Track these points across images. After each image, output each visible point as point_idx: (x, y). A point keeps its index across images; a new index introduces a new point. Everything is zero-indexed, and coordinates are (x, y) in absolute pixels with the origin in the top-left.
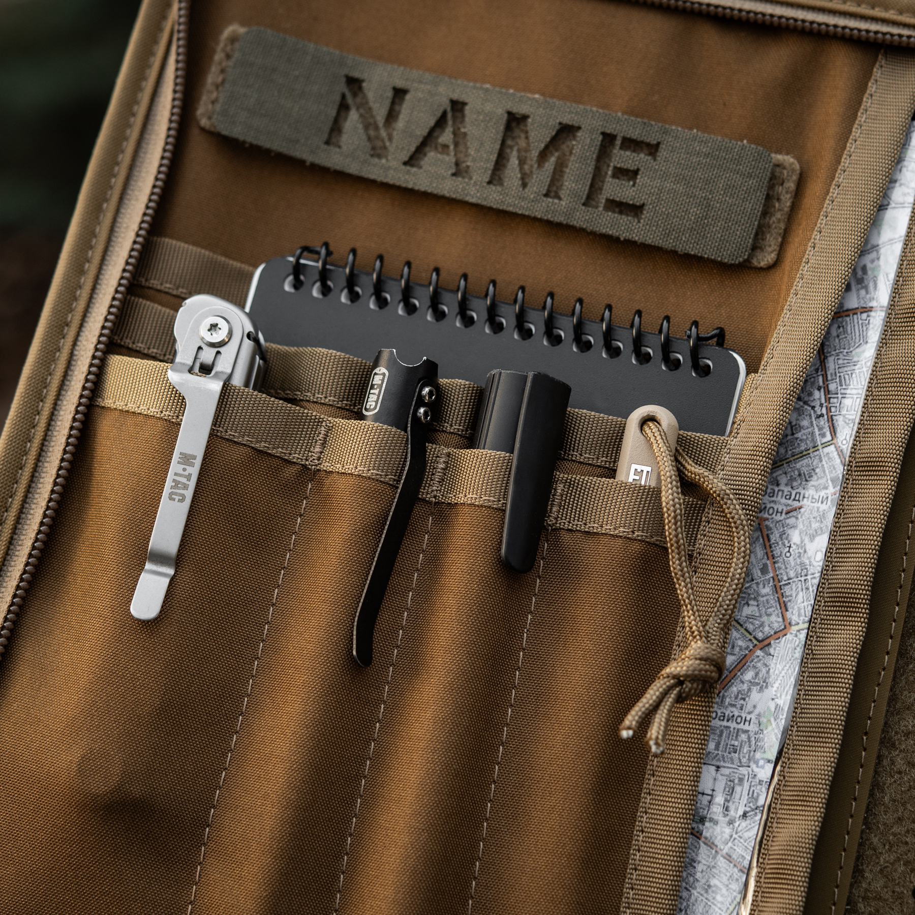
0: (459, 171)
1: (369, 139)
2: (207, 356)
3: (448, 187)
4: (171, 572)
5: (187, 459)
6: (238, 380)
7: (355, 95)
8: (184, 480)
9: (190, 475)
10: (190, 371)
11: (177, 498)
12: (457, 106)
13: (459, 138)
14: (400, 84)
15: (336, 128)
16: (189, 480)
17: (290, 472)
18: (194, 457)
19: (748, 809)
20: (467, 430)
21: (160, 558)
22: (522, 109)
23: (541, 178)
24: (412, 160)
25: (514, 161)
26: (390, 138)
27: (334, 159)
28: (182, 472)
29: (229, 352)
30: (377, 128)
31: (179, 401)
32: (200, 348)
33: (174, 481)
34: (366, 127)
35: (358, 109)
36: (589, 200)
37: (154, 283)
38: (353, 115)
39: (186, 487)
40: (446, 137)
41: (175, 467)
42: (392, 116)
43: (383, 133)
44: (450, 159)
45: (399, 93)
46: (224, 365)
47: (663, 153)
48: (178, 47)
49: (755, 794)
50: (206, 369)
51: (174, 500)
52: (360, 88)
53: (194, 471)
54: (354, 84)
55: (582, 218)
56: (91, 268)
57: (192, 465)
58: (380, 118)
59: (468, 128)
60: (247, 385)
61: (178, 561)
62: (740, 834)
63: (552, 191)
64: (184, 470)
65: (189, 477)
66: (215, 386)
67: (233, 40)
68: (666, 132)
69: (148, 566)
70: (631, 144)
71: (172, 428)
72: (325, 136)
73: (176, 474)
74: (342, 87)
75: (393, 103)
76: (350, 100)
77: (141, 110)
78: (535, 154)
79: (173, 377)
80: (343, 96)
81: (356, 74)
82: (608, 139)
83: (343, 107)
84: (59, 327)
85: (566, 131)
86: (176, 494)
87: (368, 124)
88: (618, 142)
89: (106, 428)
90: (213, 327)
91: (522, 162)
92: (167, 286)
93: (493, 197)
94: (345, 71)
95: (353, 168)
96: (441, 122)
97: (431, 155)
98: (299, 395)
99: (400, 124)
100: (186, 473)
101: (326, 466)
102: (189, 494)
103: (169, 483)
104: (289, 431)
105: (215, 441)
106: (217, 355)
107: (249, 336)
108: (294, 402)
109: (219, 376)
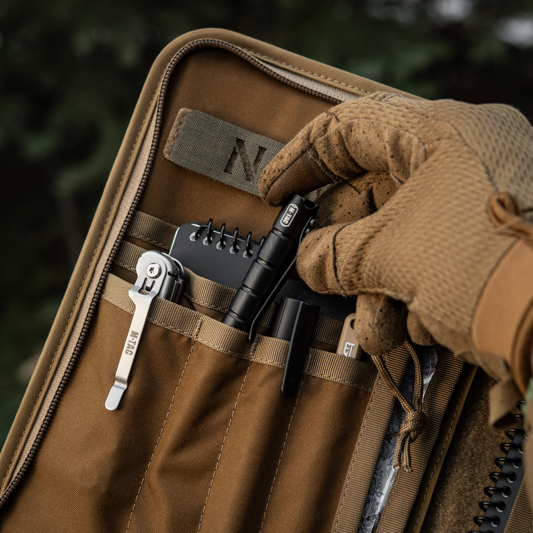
1: (246, 171)
2: (149, 283)
5: (134, 334)
6: (162, 295)
7: (240, 147)
8: (132, 344)
9: (135, 342)
10: (141, 291)
11: (129, 353)
14: (262, 145)
15: (230, 164)
16: (135, 344)
17: (185, 340)
18: (138, 334)
19: (370, 516)
20: (269, 325)
21: (121, 381)
26: (256, 172)
27: (227, 179)
28: (132, 340)
29: (159, 281)
30: (249, 166)
31: (133, 306)
32: (146, 279)
33: (128, 344)
34: (244, 164)
35: (241, 155)
37: (135, 234)
38: (239, 157)
39: (133, 348)
41: (129, 338)
42: (258, 160)
43: (252, 169)
45: (262, 150)
46: (156, 288)
48: (158, 116)
49: (374, 509)
50: (148, 290)
51: (128, 353)
52: (243, 144)
53: (137, 340)
54: (240, 142)
57: (137, 337)
58: (252, 162)
60: (167, 297)
62: (365, 527)
64: (133, 339)
65: (135, 343)
67: (183, 115)
69: (116, 383)
71: (130, 317)
72: (224, 166)
73: (129, 341)
74: (234, 143)
75: (259, 153)
76: (238, 150)
79: (131, 294)
80: (235, 148)
81: (241, 137)
83: (234, 153)
86: (129, 351)
87: (245, 164)
90: (152, 269)
92: (141, 236)
94: (236, 135)
95: (236, 185)
98: (192, 301)
99: (261, 165)
100: (134, 341)
101: (200, 340)
102: (134, 351)
103: (126, 345)
104: (183, 322)
105: (148, 324)
106: (154, 282)
107: (169, 274)
108: (191, 306)
109: (153, 292)
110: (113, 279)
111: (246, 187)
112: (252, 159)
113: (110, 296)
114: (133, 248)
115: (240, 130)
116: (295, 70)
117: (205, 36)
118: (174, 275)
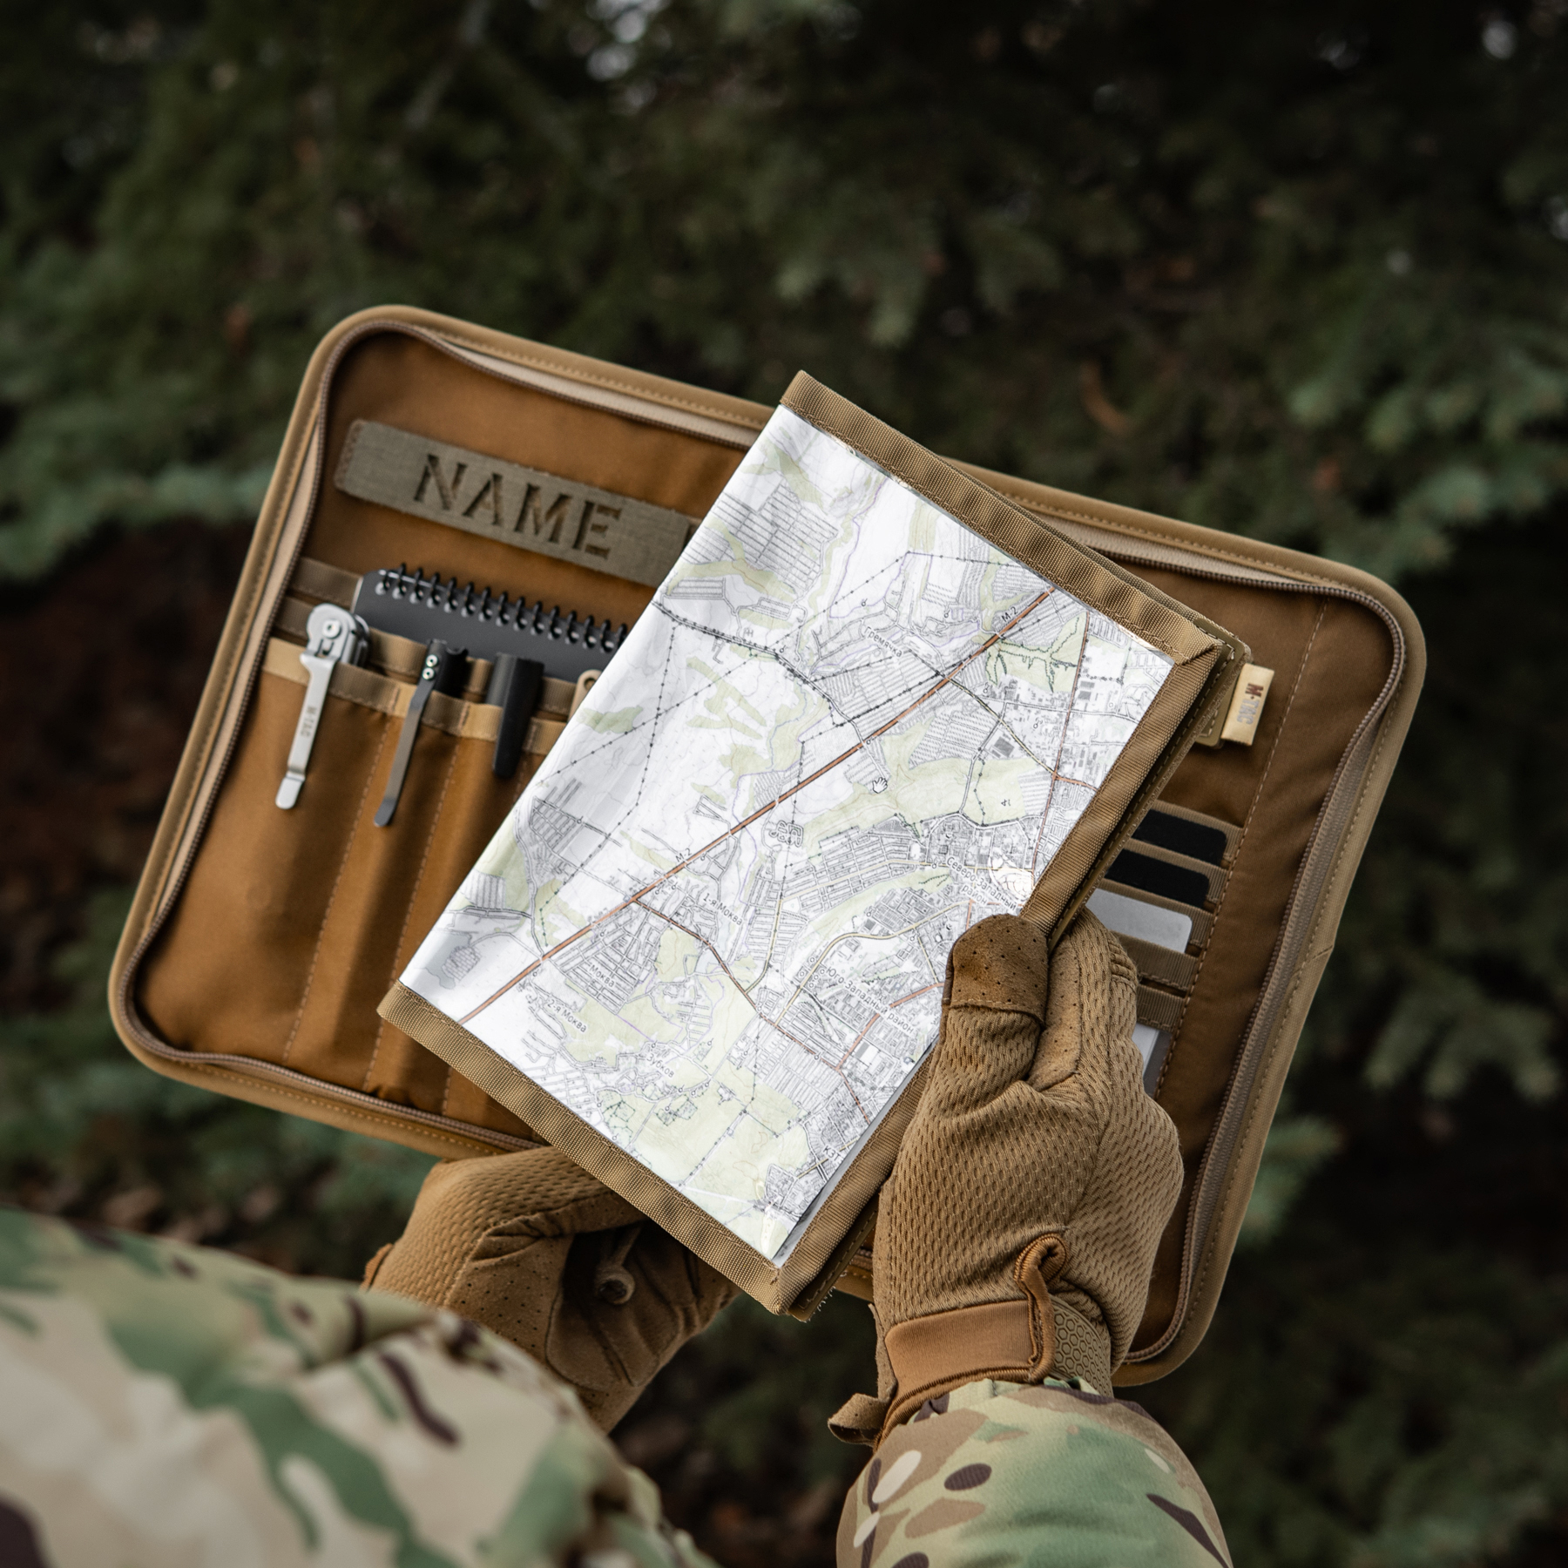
0: (497, 521)
1: (442, 497)
2: (326, 646)
3: (489, 531)
4: (302, 778)
5: (311, 710)
6: (345, 660)
7: (433, 468)
8: (310, 723)
9: (313, 719)
10: (316, 655)
11: (305, 734)
12: (497, 478)
13: (497, 499)
14: (462, 461)
15: (421, 490)
16: (313, 722)
17: (377, 716)
18: (316, 708)
20: (481, 693)
21: (296, 771)
22: (536, 482)
23: (547, 529)
24: (469, 512)
25: (530, 517)
26: (455, 497)
27: (419, 509)
28: (309, 718)
29: (339, 643)
30: (446, 490)
31: (307, 673)
32: (322, 641)
33: (304, 723)
35: (435, 477)
36: (577, 545)
37: (302, 588)
38: (432, 481)
39: (310, 727)
40: (489, 498)
41: (304, 715)
42: (457, 481)
43: (450, 493)
44: (491, 513)
45: (461, 468)
46: (336, 652)
47: (623, 516)
48: (319, 435)
50: (326, 653)
51: (303, 734)
52: (437, 463)
53: (316, 717)
54: (433, 459)
55: (571, 555)
56: (262, 579)
57: (315, 713)
58: (449, 484)
59: (502, 493)
60: (351, 661)
61: (308, 770)
63: (553, 538)
64: (310, 716)
66: (328, 665)
67: (358, 430)
68: (624, 503)
69: (289, 774)
70: (603, 509)
71: (303, 689)
72: (413, 493)
73: (305, 718)
74: (425, 461)
75: (457, 474)
76: (430, 471)
77: (296, 471)
78: (543, 513)
79: (305, 659)
80: (427, 468)
81: (434, 453)
82: (589, 506)
83: (426, 475)
84: (241, 619)
85: (562, 499)
86: (305, 731)
87: (441, 488)
88: (595, 508)
89: (267, 686)
90: (330, 627)
91: (536, 517)
92: (310, 591)
93: (517, 540)
94: (427, 451)
95: (431, 515)
96: (487, 488)
97: (480, 509)
98: (385, 666)
99: (461, 487)
100: (311, 718)
101: (397, 713)
102: (312, 731)
103: (301, 724)
104: (376, 690)
105: (329, 697)
106: (333, 644)
107: (353, 632)
108: (382, 671)
109: (333, 657)
110: (276, 644)
111: (445, 518)
112: (448, 479)
113: (273, 666)
114: (297, 605)
115: (431, 443)
116: (499, 354)
117: (378, 317)
118: (359, 633)
